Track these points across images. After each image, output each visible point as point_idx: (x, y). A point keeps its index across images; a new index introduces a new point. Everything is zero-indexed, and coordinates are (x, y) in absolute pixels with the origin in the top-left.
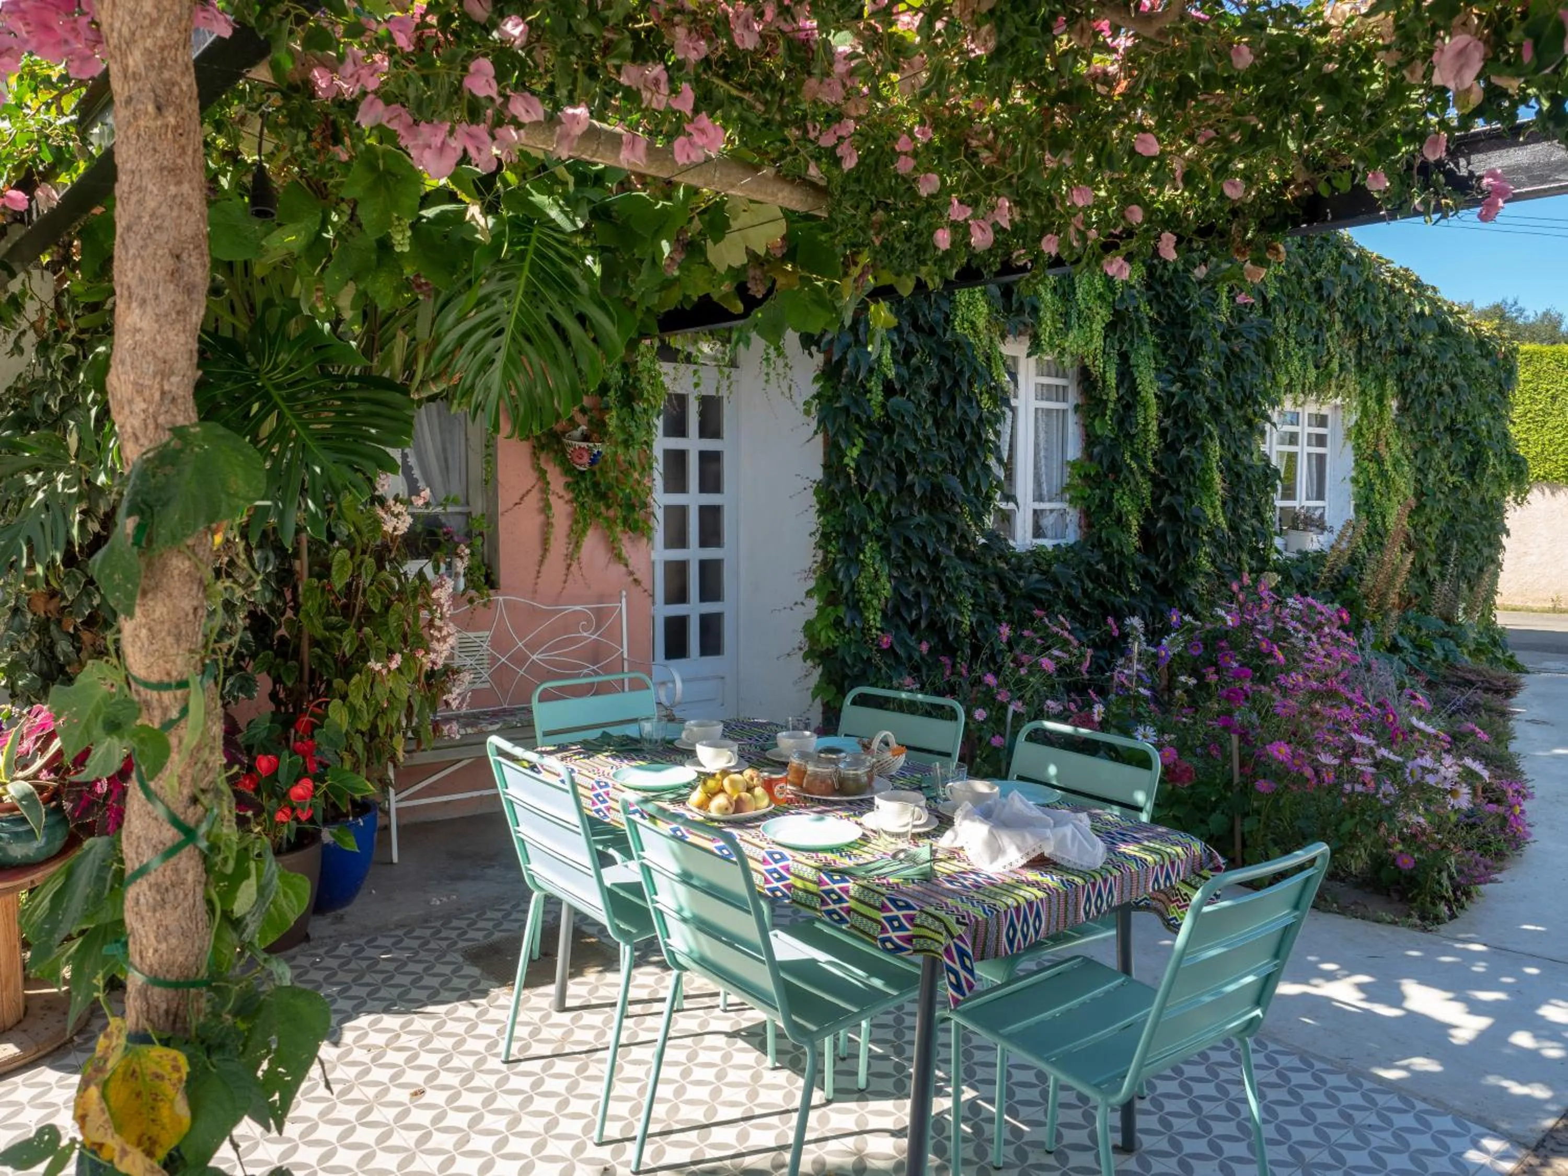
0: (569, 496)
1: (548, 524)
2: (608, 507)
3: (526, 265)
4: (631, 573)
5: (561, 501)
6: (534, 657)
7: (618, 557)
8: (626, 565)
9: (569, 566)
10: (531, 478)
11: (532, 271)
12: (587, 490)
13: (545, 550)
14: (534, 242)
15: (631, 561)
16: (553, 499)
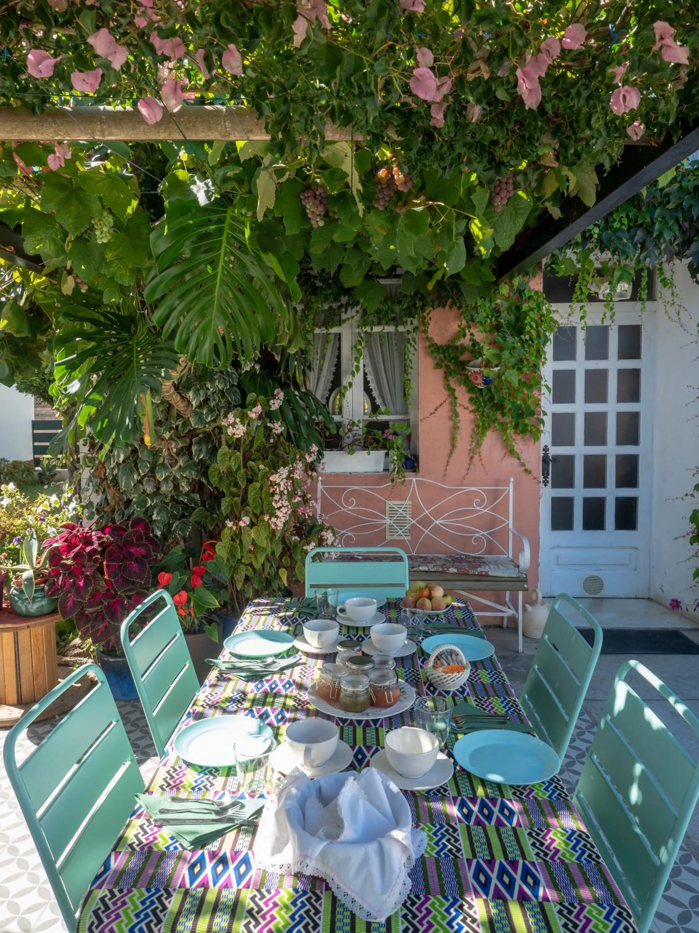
0: (472, 407)
1: (455, 428)
2: (504, 415)
4: (523, 465)
5: (466, 411)
6: (437, 522)
7: (512, 452)
8: (519, 459)
9: (472, 458)
10: (443, 394)
12: (485, 403)
13: (453, 446)
15: (521, 456)
16: (459, 410)
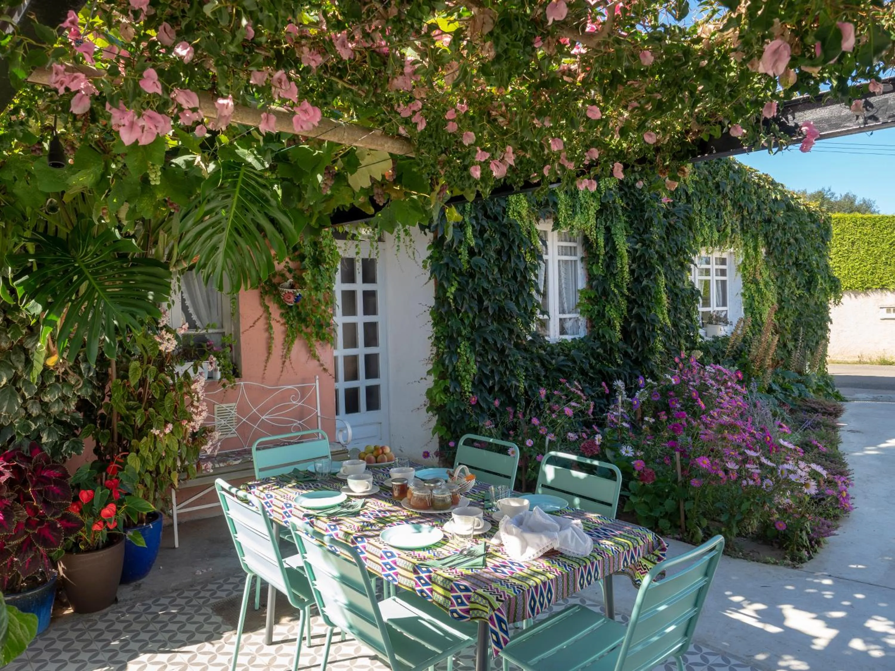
0: (283, 321)
1: (270, 338)
2: (307, 327)
3: (237, 190)
4: (322, 365)
5: (279, 324)
6: (263, 418)
7: (314, 356)
8: (319, 360)
9: (284, 362)
10: (260, 311)
11: (240, 193)
12: (294, 317)
13: (269, 354)
14: (241, 176)
15: (321, 358)
16: (273, 323)
